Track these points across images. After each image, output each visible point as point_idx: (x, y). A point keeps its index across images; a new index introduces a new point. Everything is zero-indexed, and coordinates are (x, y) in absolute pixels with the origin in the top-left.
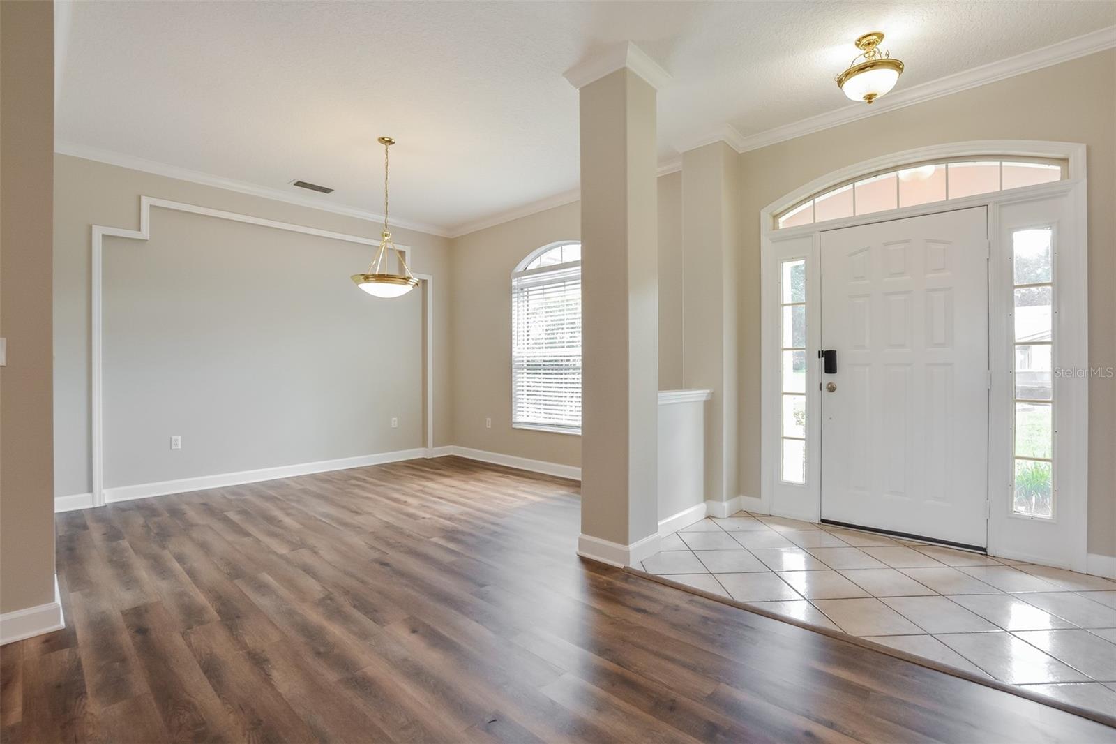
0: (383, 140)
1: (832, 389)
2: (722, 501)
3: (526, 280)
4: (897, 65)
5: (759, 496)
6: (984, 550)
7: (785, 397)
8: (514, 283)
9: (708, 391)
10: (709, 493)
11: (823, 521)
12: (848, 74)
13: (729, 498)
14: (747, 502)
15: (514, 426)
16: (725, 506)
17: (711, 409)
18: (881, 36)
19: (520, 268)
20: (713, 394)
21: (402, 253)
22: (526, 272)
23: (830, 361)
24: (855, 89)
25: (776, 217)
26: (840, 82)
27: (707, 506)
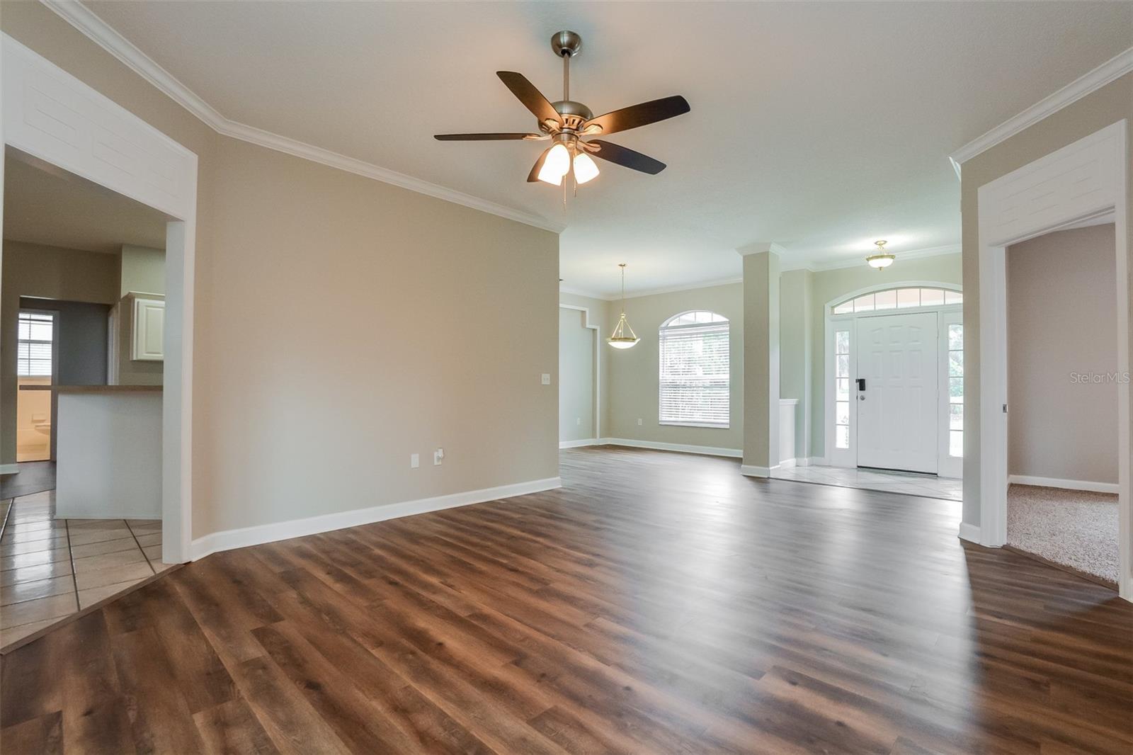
0: (621, 265)
1: (863, 398)
2: (804, 457)
3: (667, 332)
4: (892, 257)
5: (823, 456)
6: (936, 474)
7: (838, 403)
8: (660, 334)
9: (796, 400)
10: (798, 454)
11: (858, 467)
12: (872, 258)
13: (807, 457)
14: (816, 459)
15: (660, 423)
16: (806, 460)
17: (798, 409)
18: (886, 242)
19: (664, 325)
20: (799, 402)
21: (583, 312)
22: (667, 328)
23: (862, 384)
24: (875, 264)
25: (833, 307)
26: (868, 260)
27: (797, 460)
